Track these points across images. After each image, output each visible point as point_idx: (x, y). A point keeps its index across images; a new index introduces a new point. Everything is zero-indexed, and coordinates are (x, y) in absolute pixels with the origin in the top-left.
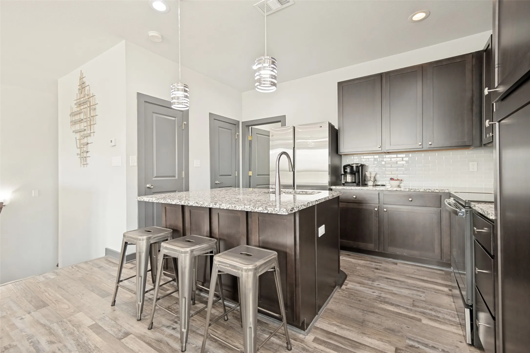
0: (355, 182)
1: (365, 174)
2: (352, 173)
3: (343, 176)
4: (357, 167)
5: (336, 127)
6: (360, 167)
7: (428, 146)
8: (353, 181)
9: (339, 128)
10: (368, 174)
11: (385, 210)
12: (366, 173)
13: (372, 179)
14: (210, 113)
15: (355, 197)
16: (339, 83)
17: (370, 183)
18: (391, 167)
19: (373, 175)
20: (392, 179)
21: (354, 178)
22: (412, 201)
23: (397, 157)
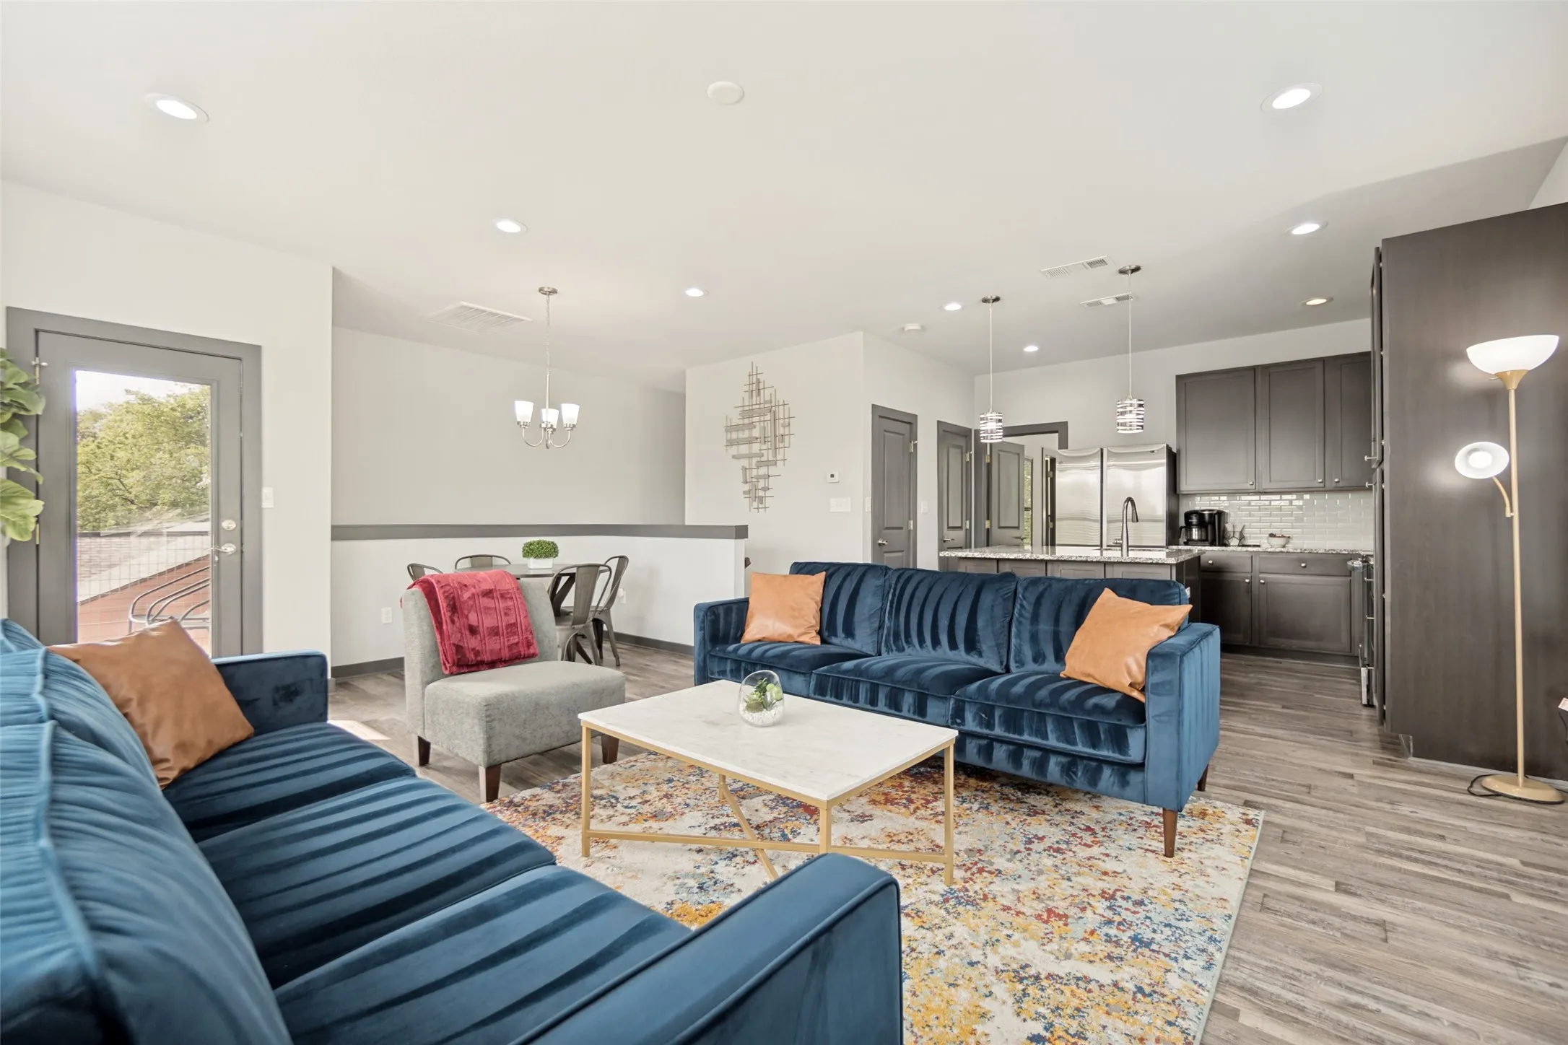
0: (1207, 540)
1: (1225, 528)
2: (1202, 524)
3: (1183, 530)
4: (1210, 515)
5: (1174, 450)
6: (1216, 516)
7: (1334, 485)
8: (1203, 538)
9: (1179, 451)
10: (1229, 527)
11: (1262, 581)
12: (1227, 525)
13: (1237, 535)
14: (938, 422)
15: (1210, 562)
16: (1179, 378)
17: (1234, 542)
18: (1271, 515)
19: (1238, 529)
20: (1272, 535)
21: (1203, 534)
22: (1305, 567)
23: (1281, 500)
